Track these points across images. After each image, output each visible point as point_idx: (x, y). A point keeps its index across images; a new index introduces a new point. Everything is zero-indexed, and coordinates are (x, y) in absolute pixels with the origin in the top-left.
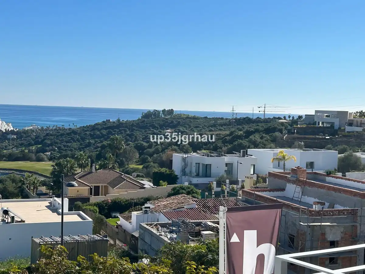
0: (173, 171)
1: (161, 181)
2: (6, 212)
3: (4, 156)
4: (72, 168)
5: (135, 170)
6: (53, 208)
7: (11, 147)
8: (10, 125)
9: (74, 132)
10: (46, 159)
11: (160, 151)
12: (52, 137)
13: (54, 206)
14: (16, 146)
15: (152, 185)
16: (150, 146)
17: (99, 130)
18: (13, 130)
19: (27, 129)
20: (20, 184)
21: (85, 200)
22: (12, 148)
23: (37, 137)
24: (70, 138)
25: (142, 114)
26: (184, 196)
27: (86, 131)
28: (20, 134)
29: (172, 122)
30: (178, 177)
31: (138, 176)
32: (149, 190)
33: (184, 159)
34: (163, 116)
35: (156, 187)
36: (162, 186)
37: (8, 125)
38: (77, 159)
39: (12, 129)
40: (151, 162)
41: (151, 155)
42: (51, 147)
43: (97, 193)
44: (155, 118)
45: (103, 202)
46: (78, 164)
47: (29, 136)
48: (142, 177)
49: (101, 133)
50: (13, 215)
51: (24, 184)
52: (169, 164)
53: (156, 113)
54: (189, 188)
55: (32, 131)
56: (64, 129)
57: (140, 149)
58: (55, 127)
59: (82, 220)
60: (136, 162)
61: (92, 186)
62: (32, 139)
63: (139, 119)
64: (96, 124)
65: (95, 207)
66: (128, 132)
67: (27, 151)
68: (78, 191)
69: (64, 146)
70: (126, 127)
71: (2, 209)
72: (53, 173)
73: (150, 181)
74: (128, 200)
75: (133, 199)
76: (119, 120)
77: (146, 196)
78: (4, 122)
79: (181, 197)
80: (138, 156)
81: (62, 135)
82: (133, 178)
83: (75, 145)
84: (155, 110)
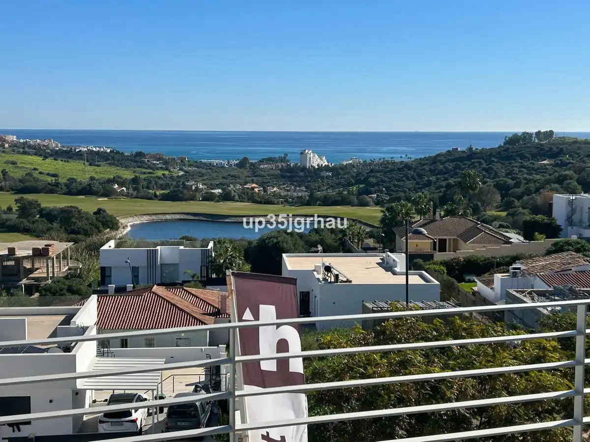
0: (553, 219)
1: (537, 233)
2: (328, 269)
3: (318, 199)
4: (407, 214)
5: (496, 218)
6: (388, 266)
7: (325, 188)
8: (324, 158)
9: (407, 166)
10: (372, 203)
11: (533, 192)
12: (379, 175)
13: (388, 263)
14: (332, 186)
15: (522, 238)
16: (517, 185)
17: (442, 163)
18: (328, 166)
19: (345, 163)
20: (340, 236)
21: (428, 257)
22: (327, 189)
23: (358, 174)
24: (402, 176)
25: (505, 139)
26: (571, 255)
27: (424, 165)
28: (336, 171)
29: (551, 149)
30: (562, 227)
31: (501, 226)
32: (517, 245)
33: (571, 203)
34: (537, 141)
35: (527, 241)
36: (538, 240)
37: (321, 159)
38: (415, 203)
39: (326, 163)
40: (519, 207)
41: (519, 197)
42: (376, 188)
43: (442, 248)
44: (525, 144)
45: (452, 260)
46: (416, 210)
47: (348, 173)
48: (507, 227)
49: (446, 168)
50: (337, 273)
51: (346, 235)
52: (548, 209)
53: (526, 136)
54: (579, 243)
55: (353, 166)
56: (394, 162)
57: (503, 189)
58: (382, 160)
59: (424, 283)
60: (497, 207)
61: (436, 239)
62: (352, 176)
63: (499, 147)
64: (438, 155)
65: (442, 267)
66: (484, 166)
67: (345, 193)
68: (417, 246)
69: (395, 186)
70: (482, 158)
71: (323, 264)
72: (383, 220)
73: (519, 234)
74: (488, 259)
75: (494, 258)
76: (470, 149)
77: (514, 253)
78: (316, 156)
79: (567, 255)
80: (500, 198)
81: (391, 171)
82: (495, 230)
83: (410, 184)
84: (524, 133)
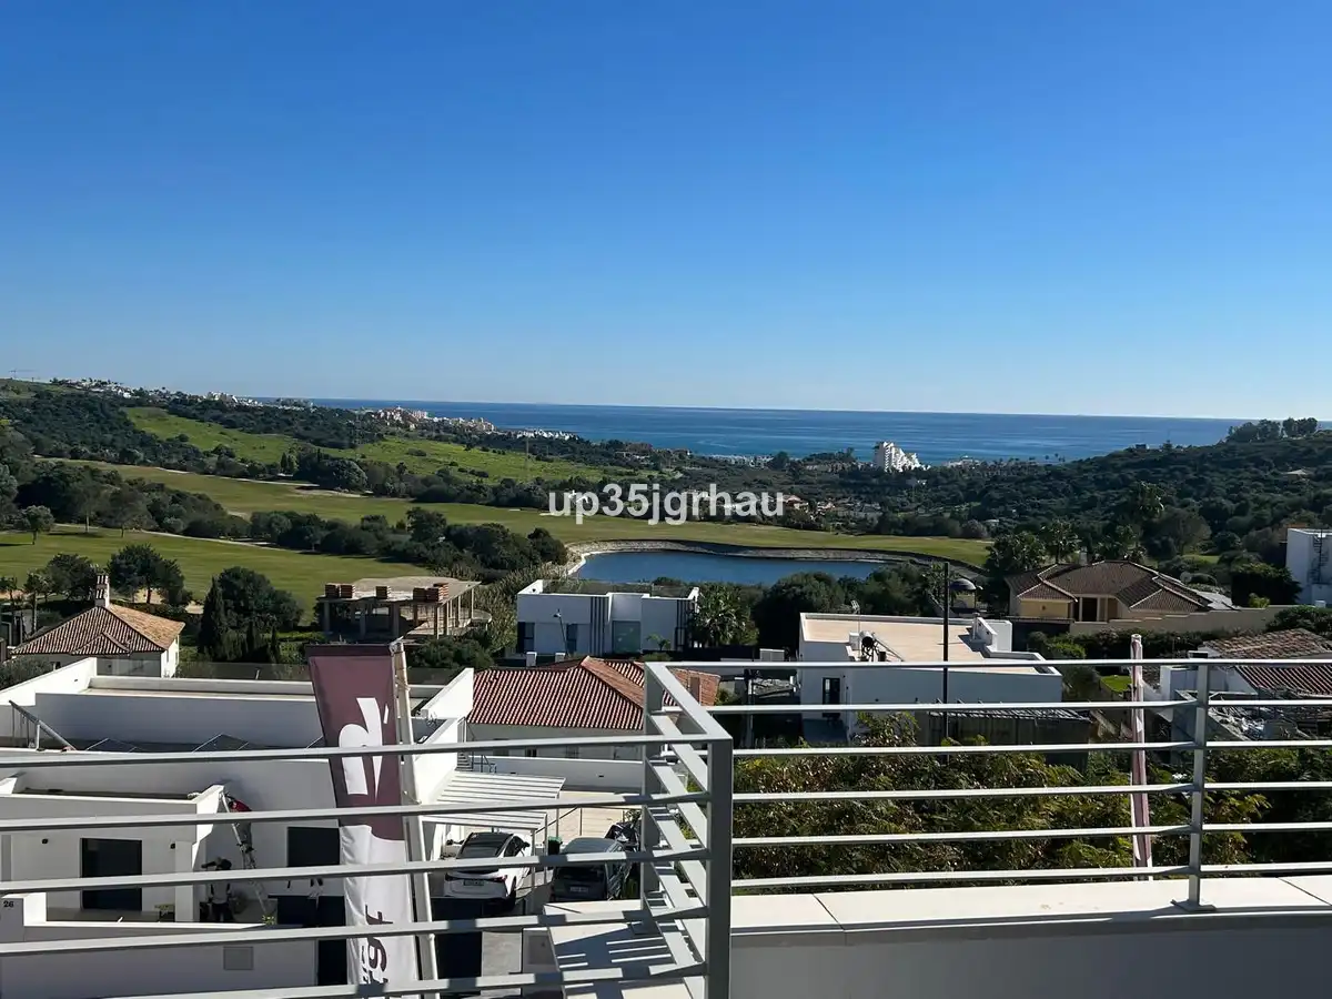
0: (1285, 571)
1: (1253, 594)
2: (868, 642)
3: (894, 525)
4: (1033, 554)
5: (1196, 566)
6: (977, 642)
7: (914, 505)
8: (914, 456)
9: (1054, 473)
10: (986, 534)
11: (1268, 522)
12: (1005, 486)
13: (978, 636)
14: (925, 504)
15: (1229, 601)
16: (1241, 511)
17: (1117, 470)
18: (920, 469)
19: (949, 465)
20: (918, 586)
21: (1058, 629)
22: (916, 509)
23: (971, 484)
24: (1046, 488)
25: (1230, 430)
26: (1303, 635)
27: (1086, 471)
28: (936, 478)
29: (1310, 451)
30: (1300, 586)
31: (1196, 580)
32: (1220, 614)
33: (1318, 543)
34: (1285, 436)
35: (1238, 608)
36: (1255, 606)
37: (910, 458)
38: (1046, 536)
39: (918, 465)
40: (1242, 549)
41: (1243, 531)
42: (1001, 508)
43: (1090, 614)
44: (1263, 441)
45: (1098, 636)
46: (1046, 546)
47: (954, 482)
48: (1210, 582)
49: (1123, 477)
50: (883, 650)
51: (926, 586)
52: (1277, 555)
53: (1267, 428)
54: (1324, 615)
55: (962, 470)
56: (1036, 466)
57: (1214, 516)
58: (1013, 463)
59: (1037, 673)
60: (1204, 548)
61: (1078, 599)
62: (961, 488)
63: (1220, 444)
64: (1112, 456)
65: (1077, 647)
66: (1191, 476)
67: (947, 515)
68: (1044, 608)
69: (1033, 506)
70: (1185, 462)
71: (862, 634)
72: (990, 563)
73: (1226, 595)
74: (1162, 637)
75: (1173, 635)
76: (1168, 446)
77: (1207, 628)
78: (901, 452)
79: (1294, 636)
80: (1210, 532)
81: (1030, 479)
82: (1182, 585)
83: (1058, 503)
84: (1263, 422)
